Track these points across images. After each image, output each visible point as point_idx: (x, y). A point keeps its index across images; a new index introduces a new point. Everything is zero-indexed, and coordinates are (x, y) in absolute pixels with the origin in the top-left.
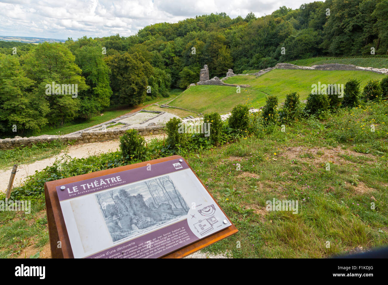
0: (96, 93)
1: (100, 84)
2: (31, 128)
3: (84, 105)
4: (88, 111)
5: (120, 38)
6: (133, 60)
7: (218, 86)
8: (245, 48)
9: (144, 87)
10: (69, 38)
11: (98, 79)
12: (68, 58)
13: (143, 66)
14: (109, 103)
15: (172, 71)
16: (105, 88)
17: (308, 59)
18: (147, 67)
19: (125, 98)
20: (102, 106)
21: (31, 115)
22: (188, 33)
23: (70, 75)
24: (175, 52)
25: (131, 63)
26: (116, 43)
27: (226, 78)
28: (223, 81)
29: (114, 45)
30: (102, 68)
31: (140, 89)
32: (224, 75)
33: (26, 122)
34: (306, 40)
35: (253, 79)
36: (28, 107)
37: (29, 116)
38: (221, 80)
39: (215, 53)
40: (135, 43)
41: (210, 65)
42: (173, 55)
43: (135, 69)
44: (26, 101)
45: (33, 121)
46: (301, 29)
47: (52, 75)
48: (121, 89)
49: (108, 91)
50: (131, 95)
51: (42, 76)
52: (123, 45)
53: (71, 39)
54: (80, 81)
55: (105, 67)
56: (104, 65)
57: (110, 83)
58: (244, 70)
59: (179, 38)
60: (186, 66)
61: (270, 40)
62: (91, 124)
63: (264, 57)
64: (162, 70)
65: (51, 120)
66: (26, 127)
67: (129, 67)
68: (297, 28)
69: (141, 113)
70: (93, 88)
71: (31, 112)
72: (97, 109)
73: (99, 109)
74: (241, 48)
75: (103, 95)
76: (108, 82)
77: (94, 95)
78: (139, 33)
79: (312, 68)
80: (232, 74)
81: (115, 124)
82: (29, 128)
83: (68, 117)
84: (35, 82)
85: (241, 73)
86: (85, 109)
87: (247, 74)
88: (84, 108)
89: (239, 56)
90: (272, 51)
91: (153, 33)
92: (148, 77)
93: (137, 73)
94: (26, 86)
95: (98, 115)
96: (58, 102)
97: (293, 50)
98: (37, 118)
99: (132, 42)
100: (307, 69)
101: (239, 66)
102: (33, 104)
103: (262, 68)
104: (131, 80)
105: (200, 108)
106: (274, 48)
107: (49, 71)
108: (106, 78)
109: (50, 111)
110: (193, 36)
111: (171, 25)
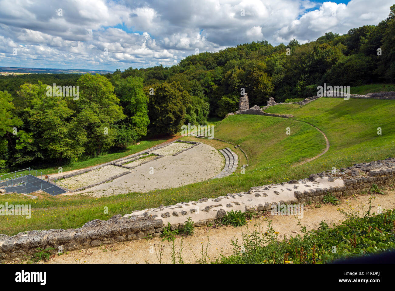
0: (133, 122)
1: (138, 113)
2: (67, 157)
3: (121, 134)
4: (124, 140)
5: (163, 68)
6: (171, 90)
7: (257, 115)
8: (288, 76)
9: (181, 116)
10: (117, 70)
11: (136, 108)
12: (108, 89)
13: (181, 95)
14: (146, 132)
15: (211, 100)
16: (143, 117)
17: (360, 87)
18: (185, 96)
19: (161, 127)
20: (138, 135)
21: (69, 144)
22: (227, 62)
23: (108, 105)
24: (215, 81)
25: (169, 92)
26: (158, 73)
27: (266, 107)
28: (263, 110)
29: (156, 75)
30: (141, 97)
31: (177, 118)
32: (265, 104)
33: (64, 151)
34: (357, 66)
35: (297, 109)
36: (67, 137)
37: (67, 145)
38: (261, 110)
39: (255, 81)
40: (176, 72)
41: (250, 93)
42: (212, 83)
43: (173, 99)
44: (65, 130)
45: (70, 150)
46: (351, 55)
47: (92, 105)
48: (158, 118)
49: (146, 120)
50: (168, 125)
51: (83, 106)
52: (164, 75)
53: (119, 70)
54: (118, 111)
55: (143, 97)
56: (143, 94)
57: (148, 112)
58: (287, 99)
59: (219, 67)
60: (225, 94)
61: (316, 66)
62: (126, 152)
63: (310, 85)
64: (201, 98)
65: (88, 149)
66: (63, 156)
67: (167, 96)
68: (346, 53)
69: (176, 144)
70: (131, 118)
71: (70, 141)
72: (133, 138)
73: (135, 138)
74: (283, 76)
75: (140, 124)
76: (145, 111)
77: (131, 123)
78: (181, 63)
79: (366, 96)
80: (273, 103)
81: (147, 155)
82: (66, 157)
83: (104, 146)
84: (74, 112)
85: (283, 101)
86: (122, 139)
87: (290, 103)
88: (120, 137)
89: (281, 84)
90: (318, 79)
91: (194, 62)
92: (186, 106)
93: (175, 102)
94: (65, 116)
95: (134, 144)
96: (96, 131)
97: (343, 76)
98: (75, 148)
99: (174, 72)
100: (360, 98)
101: (281, 94)
102: (71, 133)
103: (306, 97)
104: (168, 109)
105: (237, 139)
106: (320, 75)
107: (89, 101)
108: (144, 108)
109: (87, 140)
110: (233, 65)
111: (212, 55)
